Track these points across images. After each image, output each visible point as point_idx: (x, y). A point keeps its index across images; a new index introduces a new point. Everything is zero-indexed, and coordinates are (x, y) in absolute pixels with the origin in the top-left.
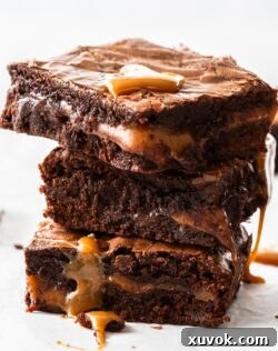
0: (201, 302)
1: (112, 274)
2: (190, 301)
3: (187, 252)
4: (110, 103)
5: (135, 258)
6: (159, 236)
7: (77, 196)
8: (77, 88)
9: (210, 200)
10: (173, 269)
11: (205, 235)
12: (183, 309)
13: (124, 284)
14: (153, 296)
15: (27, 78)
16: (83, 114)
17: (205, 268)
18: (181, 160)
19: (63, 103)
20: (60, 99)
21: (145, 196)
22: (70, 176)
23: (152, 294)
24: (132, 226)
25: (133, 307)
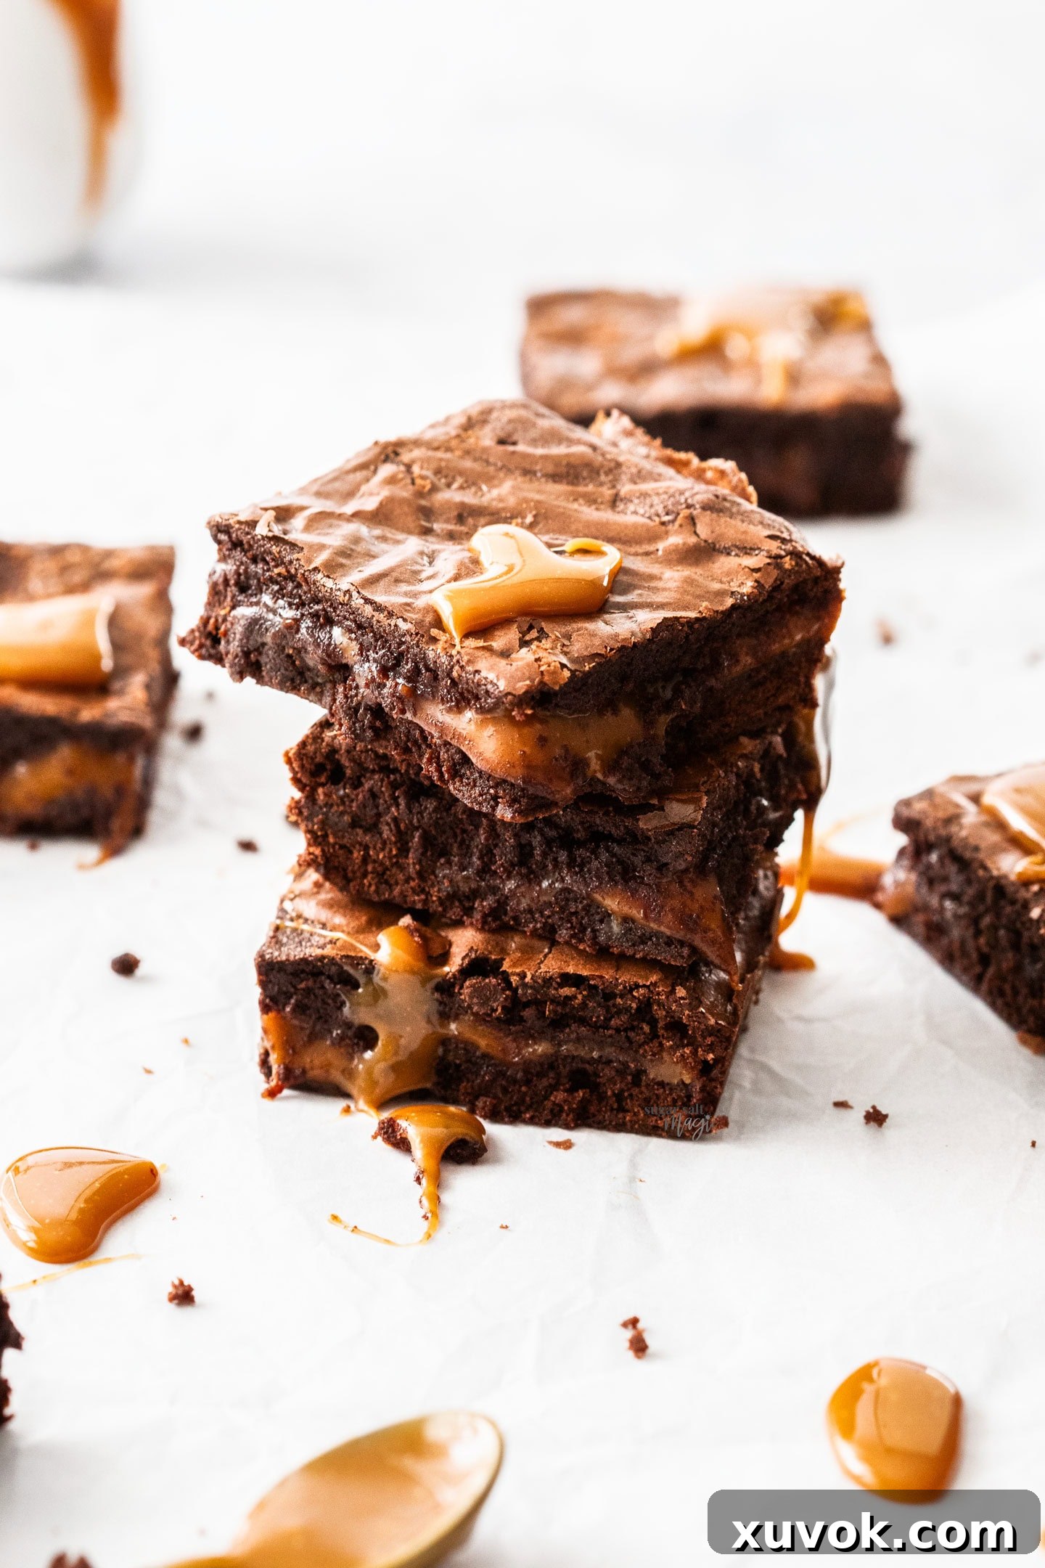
0: (662, 1084)
1: (456, 1018)
2: (637, 1081)
3: (626, 977)
4: (444, 659)
5: (509, 983)
6: (563, 934)
7: (373, 828)
8: (368, 610)
9: (681, 865)
10: (598, 1014)
11: (669, 942)
12: (619, 1097)
13: (484, 1041)
14: (552, 1066)
15: (254, 560)
16: (384, 671)
17: (669, 1012)
18: (611, 781)
19: (337, 632)
20: (330, 622)
21: (530, 844)
22: (357, 784)
23: (549, 1064)
24: (502, 904)
25: (505, 1090)
